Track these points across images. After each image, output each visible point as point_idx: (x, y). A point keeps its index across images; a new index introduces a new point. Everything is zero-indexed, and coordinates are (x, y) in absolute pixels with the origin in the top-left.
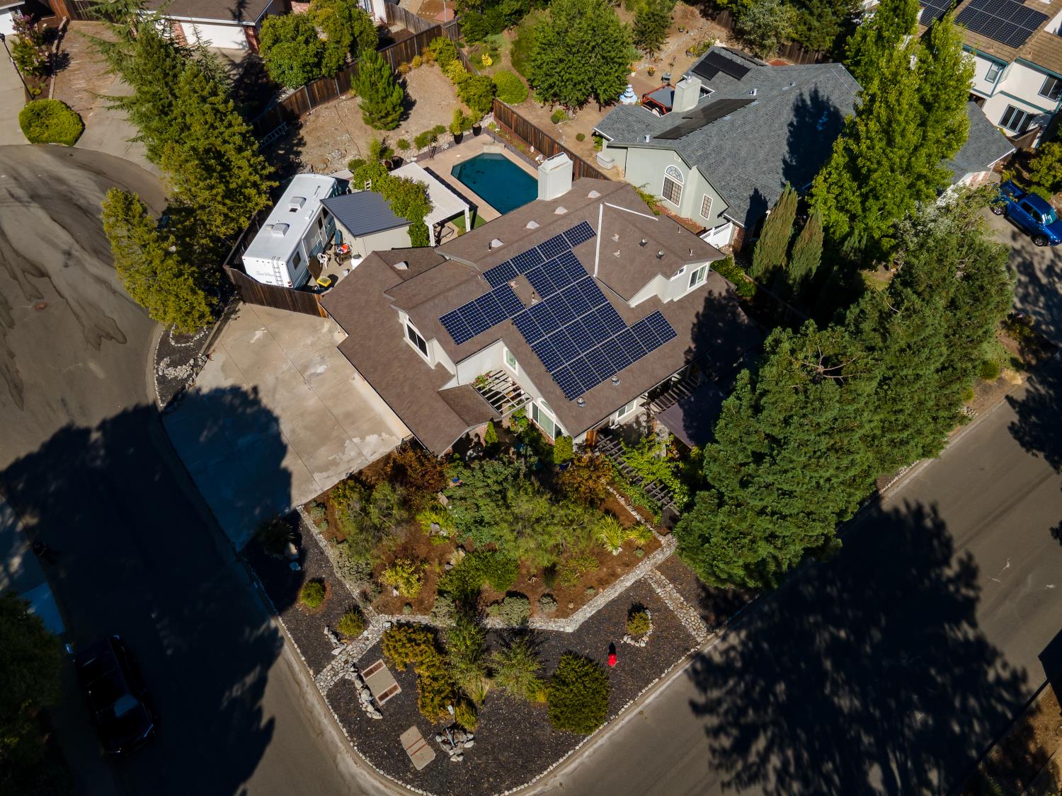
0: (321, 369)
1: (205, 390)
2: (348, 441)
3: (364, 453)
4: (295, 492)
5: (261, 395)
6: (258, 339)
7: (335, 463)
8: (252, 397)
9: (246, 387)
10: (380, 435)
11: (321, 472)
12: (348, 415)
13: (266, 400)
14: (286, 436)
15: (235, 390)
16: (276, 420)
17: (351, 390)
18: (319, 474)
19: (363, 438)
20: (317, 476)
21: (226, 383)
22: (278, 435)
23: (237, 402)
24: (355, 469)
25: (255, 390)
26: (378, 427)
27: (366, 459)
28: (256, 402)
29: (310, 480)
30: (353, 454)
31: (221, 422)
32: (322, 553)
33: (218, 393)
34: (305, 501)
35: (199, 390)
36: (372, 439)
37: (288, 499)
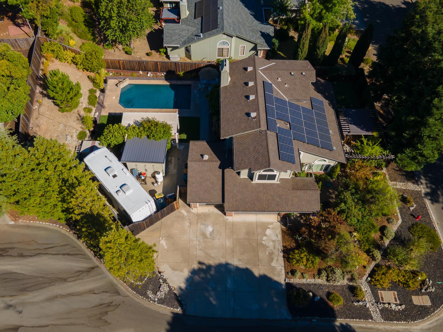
0: (210, 229)
1: (183, 286)
2: (263, 242)
3: (274, 239)
4: (276, 278)
5: (206, 262)
6: (166, 244)
7: (271, 254)
8: (204, 267)
9: (196, 266)
10: (269, 228)
11: (272, 261)
12: (248, 233)
13: (213, 262)
14: (242, 265)
15: (194, 272)
16: (227, 264)
17: (233, 224)
18: (273, 263)
19: (266, 235)
20: (274, 264)
21: (186, 273)
22: (238, 269)
23: (202, 275)
24: (281, 248)
25: (200, 263)
26: (265, 226)
27: (278, 241)
28: (209, 267)
29: (274, 268)
30: (271, 244)
31: (210, 289)
32: (315, 285)
33: (189, 281)
34: (284, 277)
35: (180, 289)
36: (268, 232)
37: (278, 284)
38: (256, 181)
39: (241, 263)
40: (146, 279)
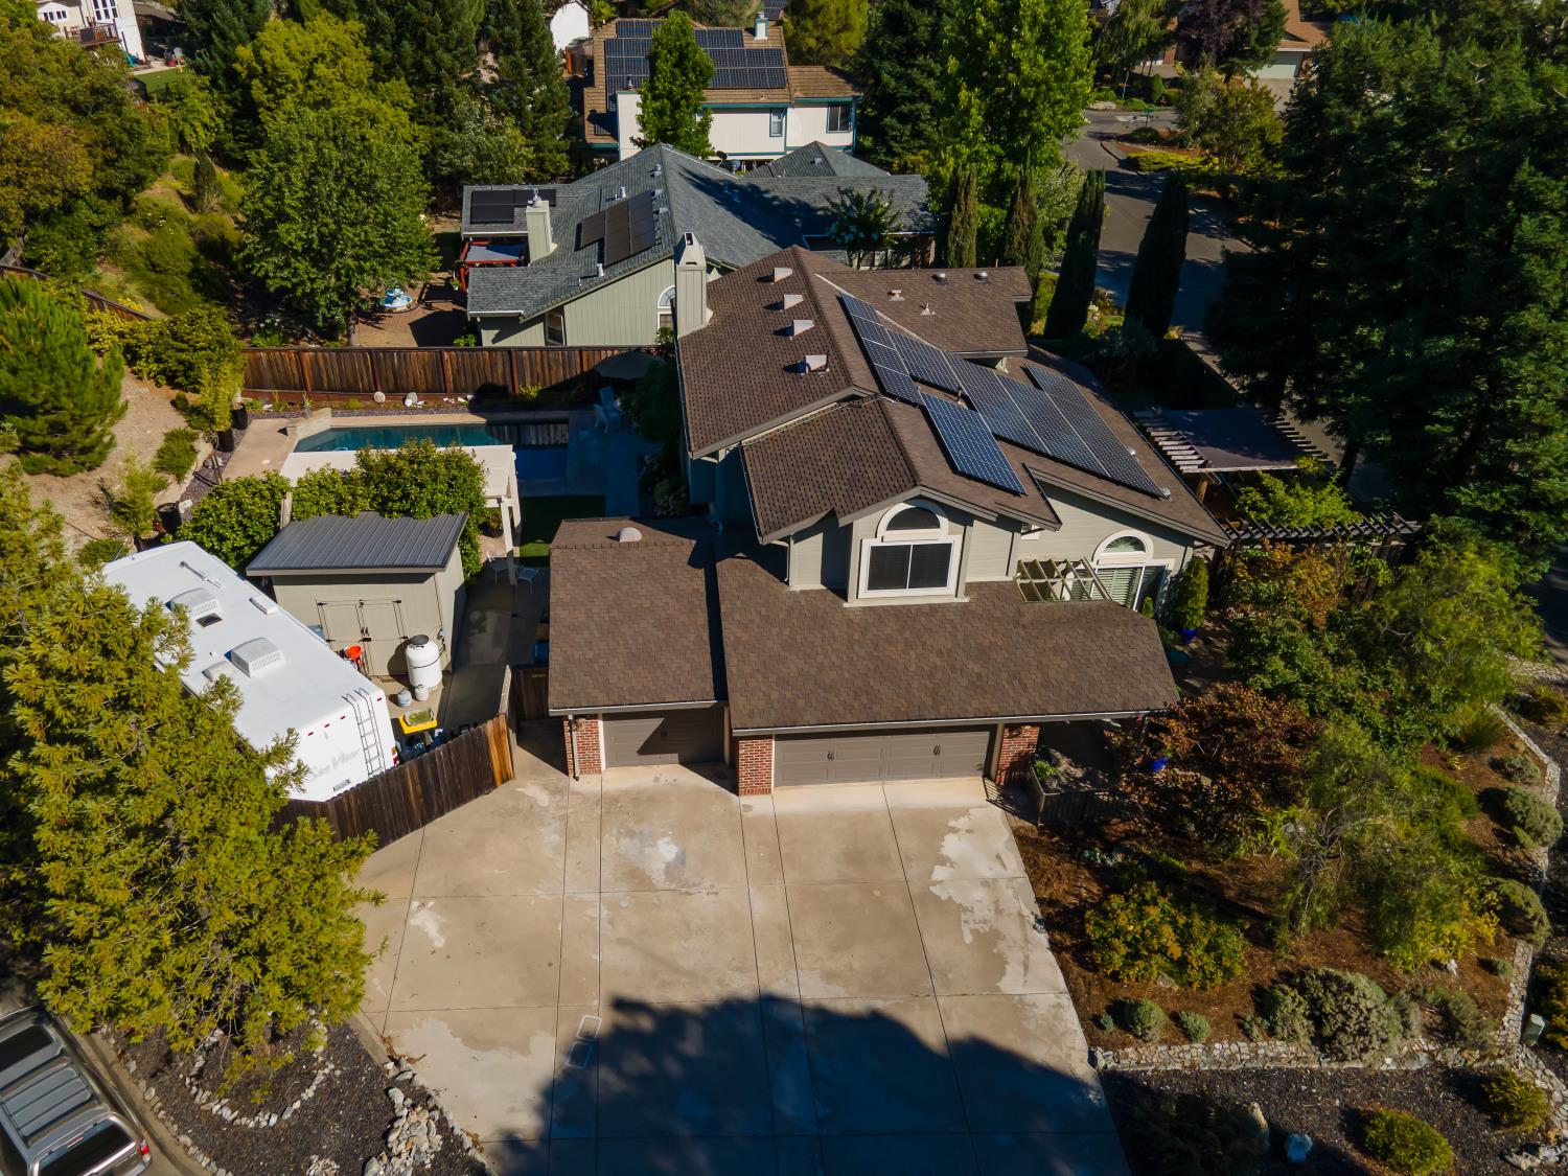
0: (667, 850)
1: (527, 1124)
2: (935, 890)
3: (989, 874)
4: (1040, 1053)
5: (657, 995)
6: (443, 929)
7: (988, 940)
8: (646, 1023)
9: (598, 1020)
10: (954, 830)
11: (1003, 973)
12: (854, 857)
13: (685, 996)
14: (845, 999)
15: (587, 1051)
16: (767, 1004)
17: (777, 825)
18: (1005, 979)
19: (944, 861)
20: (1011, 983)
21: (544, 1059)
22: (824, 1018)
23: (638, 1063)
24: (1029, 909)
25: (621, 1004)
26: (933, 826)
27: (1011, 879)
28: (673, 1020)
29: (1017, 1007)
30: (979, 894)
31: (683, 1131)
32: (1260, 1075)
33: (561, 1098)
34: (1079, 1041)
35: (512, 1142)
36: (952, 846)
37: (1055, 1080)
38: (863, 595)
39: (841, 991)
40: (309, 1093)
